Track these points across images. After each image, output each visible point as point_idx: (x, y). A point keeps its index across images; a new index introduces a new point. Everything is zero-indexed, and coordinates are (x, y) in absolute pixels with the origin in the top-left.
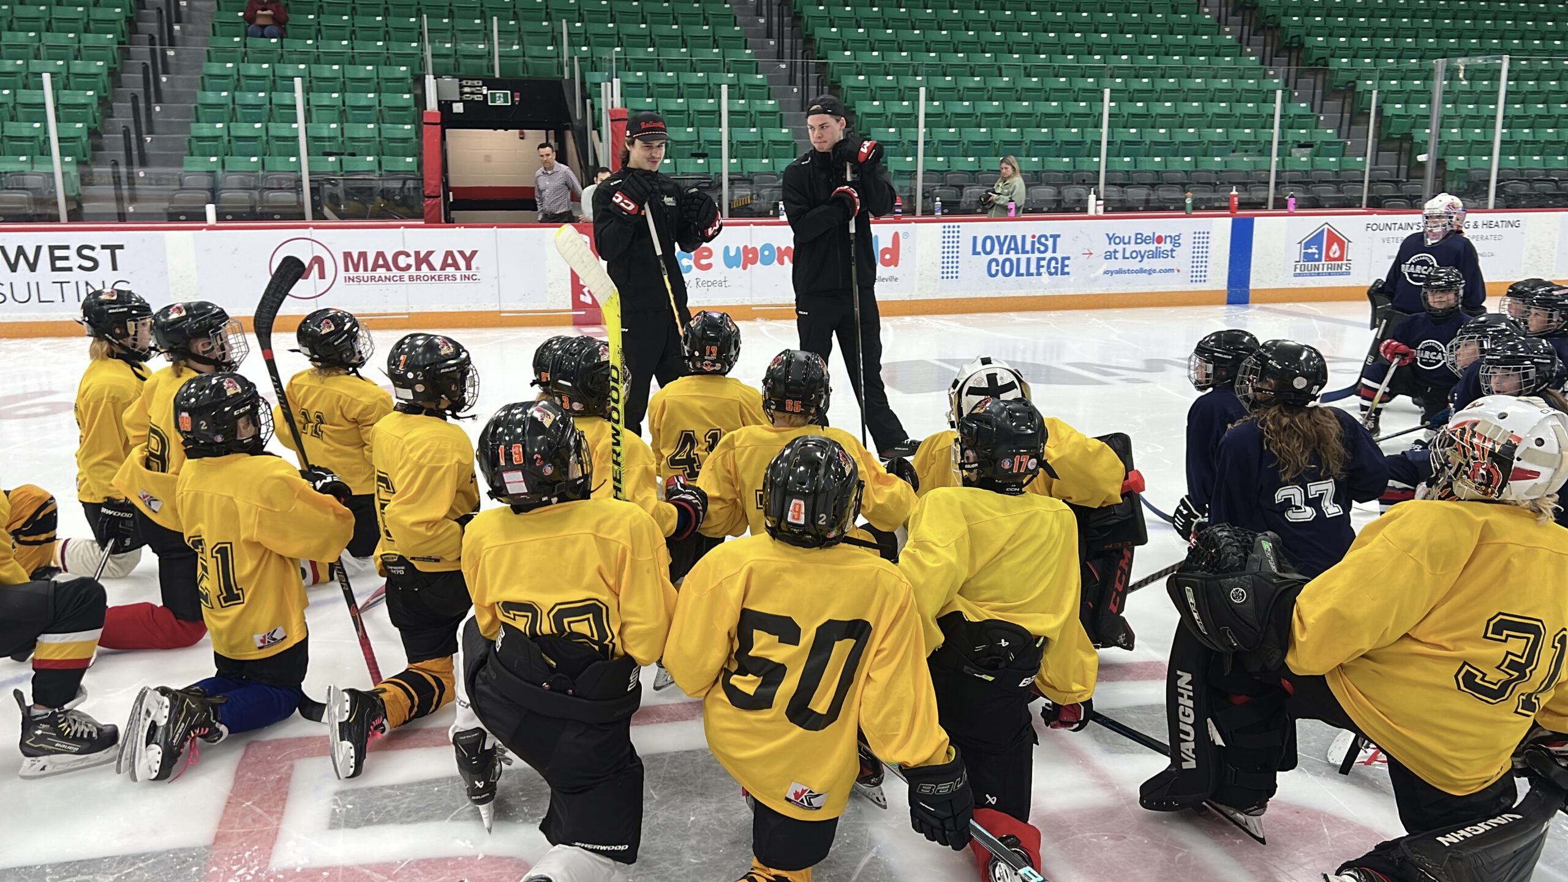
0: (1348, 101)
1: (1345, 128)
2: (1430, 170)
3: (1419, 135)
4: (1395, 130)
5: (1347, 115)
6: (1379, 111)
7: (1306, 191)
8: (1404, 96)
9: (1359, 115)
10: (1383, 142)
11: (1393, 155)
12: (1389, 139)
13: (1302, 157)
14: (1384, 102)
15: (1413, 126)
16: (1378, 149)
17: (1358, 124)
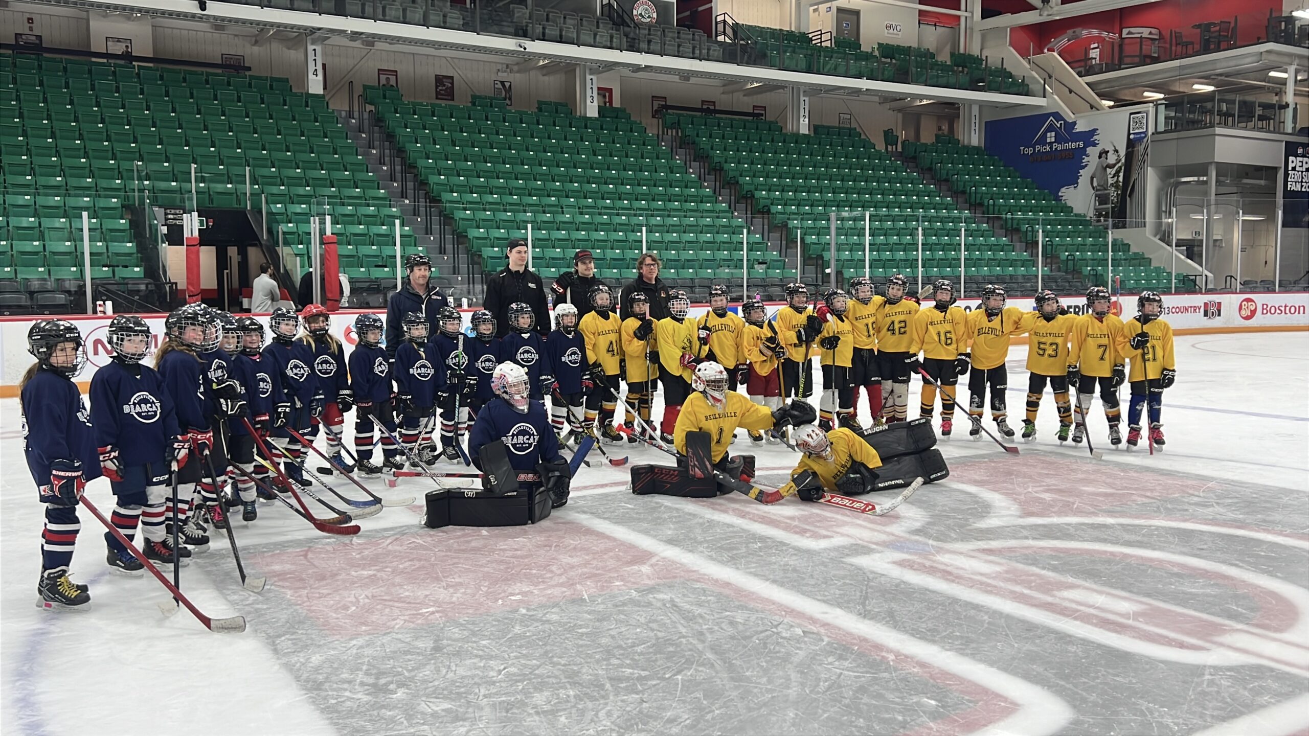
0: (784, 233)
1: (783, 251)
2: (833, 278)
3: (826, 256)
4: (812, 252)
5: (784, 243)
6: (802, 240)
7: (765, 291)
8: (817, 231)
9: (791, 242)
10: (806, 260)
11: (813, 268)
12: (810, 258)
13: (760, 269)
14: (805, 234)
15: (823, 250)
16: (804, 264)
17: (791, 248)
